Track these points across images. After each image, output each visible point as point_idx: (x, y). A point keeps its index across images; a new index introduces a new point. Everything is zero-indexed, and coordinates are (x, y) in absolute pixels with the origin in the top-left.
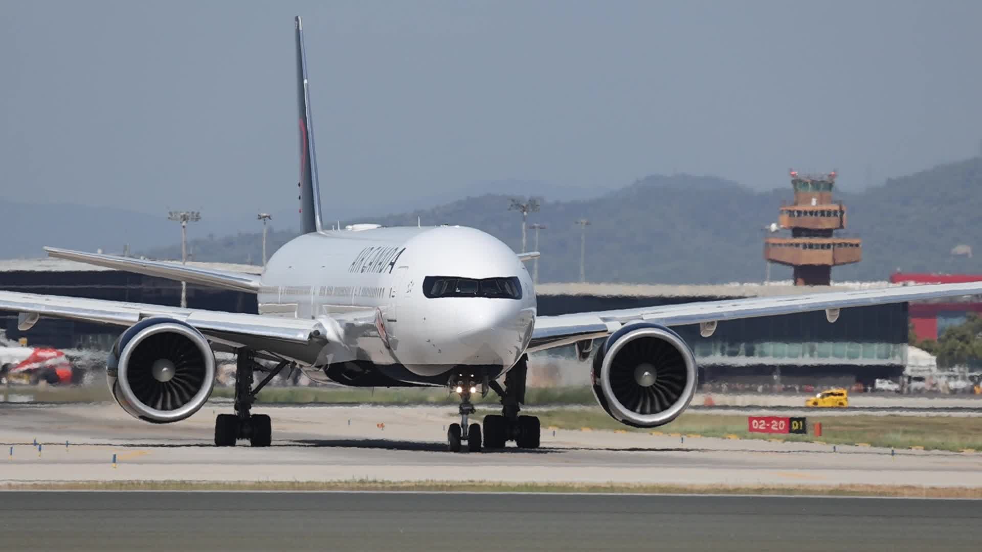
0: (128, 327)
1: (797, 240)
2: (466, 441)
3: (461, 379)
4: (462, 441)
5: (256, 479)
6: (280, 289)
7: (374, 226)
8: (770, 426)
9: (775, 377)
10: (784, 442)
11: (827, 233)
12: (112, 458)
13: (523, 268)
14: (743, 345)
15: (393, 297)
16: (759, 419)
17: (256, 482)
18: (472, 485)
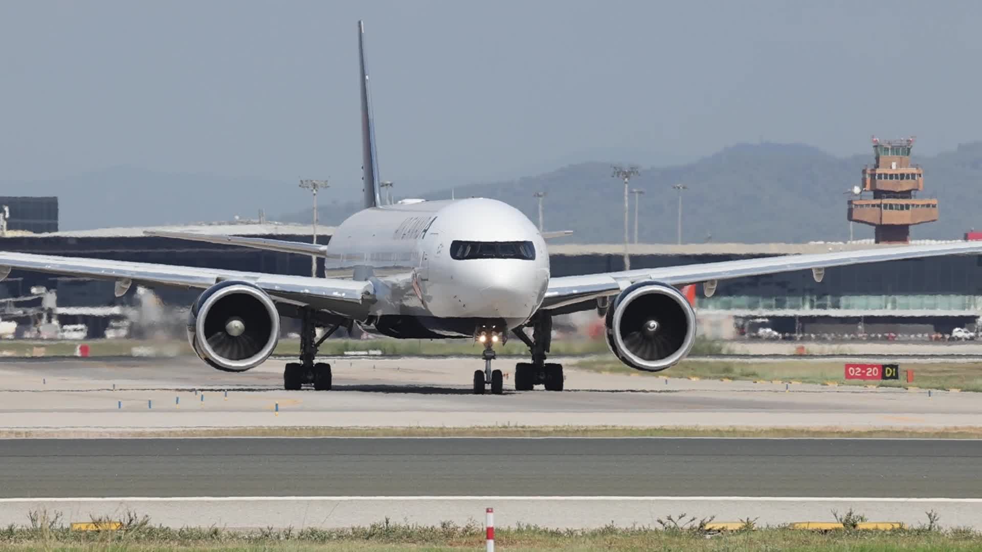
0: (206, 289)
1: (878, 202)
2: (490, 385)
3: (484, 330)
4: (486, 385)
5: (407, 425)
6: (342, 254)
7: (419, 201)
8: (866, 373)
9: (860, 327)
10: (878, 387)
11: (906, 194)
12: (275, 408)
13: (538, 234)
14: (829, 297)
15: (426, 259)
16: (855, 366)
17: (407, 427)
18: (606, 430)
